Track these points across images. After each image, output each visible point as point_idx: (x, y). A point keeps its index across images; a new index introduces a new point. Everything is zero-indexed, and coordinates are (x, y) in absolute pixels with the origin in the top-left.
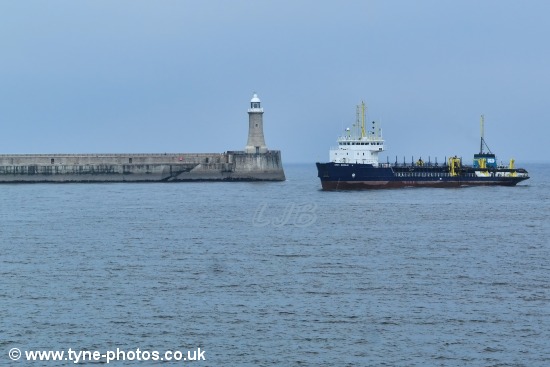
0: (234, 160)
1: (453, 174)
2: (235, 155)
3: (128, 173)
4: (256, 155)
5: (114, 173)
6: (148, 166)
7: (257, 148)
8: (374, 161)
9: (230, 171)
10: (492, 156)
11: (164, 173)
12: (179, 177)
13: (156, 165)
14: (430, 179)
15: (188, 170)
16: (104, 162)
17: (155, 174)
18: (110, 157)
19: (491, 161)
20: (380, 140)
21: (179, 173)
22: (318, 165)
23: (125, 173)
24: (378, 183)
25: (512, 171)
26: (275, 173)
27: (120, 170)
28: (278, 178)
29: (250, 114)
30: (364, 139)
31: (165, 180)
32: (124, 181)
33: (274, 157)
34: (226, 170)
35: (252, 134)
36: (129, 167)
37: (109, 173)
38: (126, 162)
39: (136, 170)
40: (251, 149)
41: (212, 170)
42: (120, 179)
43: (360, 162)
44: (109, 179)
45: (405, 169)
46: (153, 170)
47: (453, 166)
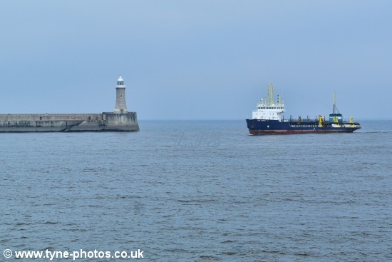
0: (107, 117)
1: (321, 126)
2: (108, 115)
3: (40, 126)
4: (121, 115)
5: (30, 126)
6: (52, 122)
7: (122, 110)
8: (279, 118)
9: (104, 125)
10: (340, 115)
11: (62, 126)
12: (72, 129)
13: (56, 121)
14: (309, 128)
15: (78, 124)
16: (24, 119)
17: (56, 127)
18: (27, 116)
19: (340, 118)
20: (283, 106)
21: (72, 126)
22: (247, 120)
23: (37, 126)
24: (281, 131)
25: (351, 124)
26: (133, 126)
27: (34, 124)
28: (134, 129)
29: (117, 88)
30: (273, 105)
31: (63, 131)
32: (37, 132)
33: (132, 116)
34: (102, 124)
35: (118, 102)
36: (40, 122)
37: (27, 126)
38: (38, 119)
39: (44, 124)
40: (118, 111)
41: (93, 124)
42: (34, 130)
43: (271, 119)
44: (27, 130)
45: (295, 123)
46: (55, 124)
47: (321, 121)
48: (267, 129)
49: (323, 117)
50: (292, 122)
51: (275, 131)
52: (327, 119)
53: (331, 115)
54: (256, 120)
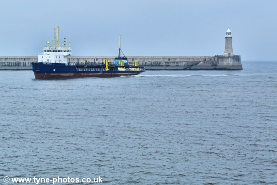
0: (218, 59)
1: (107, 69)
2: (219, 57)
3: (168, 66)
4: (228, 58)
5: (161, 66)
6: (177, 62)
7: (229, 54)
8: (65, 62)
9: (216, 65)
10: (126, 59)
11: (185, 66)
12: (192, 68)
13: (181, 62)
14: (95, 72)
15: (196, 64)
16: (157, 60)
17: (180, 66)
18: (159, 58)
19: (125, 61)
20: (69, 49)
21: (192, 66)
22: (33, 64)
23: (166, 66)
24: (68, 74)
25: (136, 67)
26: (237, 66)
27: (164, 64)
28: (239, 68)
29: (226, 38)
30: (59, 49)
31: (185, 69)
32: (166, 69)
33: (237, 58)
34: (214, 64)
35: (227, 48)
36: (168, 63)
37: (159, 66)
38: (167, 60)
39: (172, 64)
40: (226, 54)
41: (208, 64)
42: (164, 68)
43: (58, 62)
44: (159, 68)
45: (82, 67)
46: (179, 64)
47: (107, 65)
48: (53, 72)
49: (109, 61)
50: (78, 66)
51: (61, 74)
52: (113, 62)
53: (116, 59)
54: (41, 63)
